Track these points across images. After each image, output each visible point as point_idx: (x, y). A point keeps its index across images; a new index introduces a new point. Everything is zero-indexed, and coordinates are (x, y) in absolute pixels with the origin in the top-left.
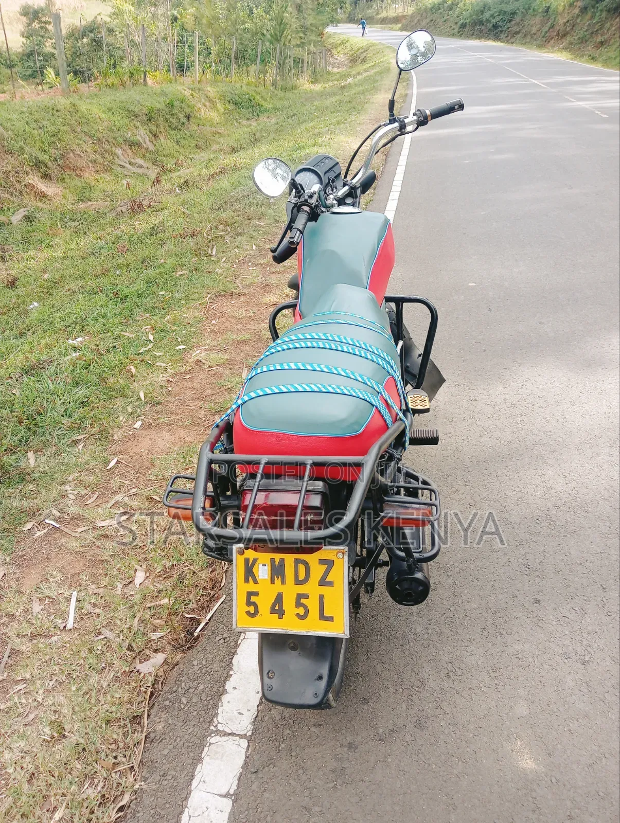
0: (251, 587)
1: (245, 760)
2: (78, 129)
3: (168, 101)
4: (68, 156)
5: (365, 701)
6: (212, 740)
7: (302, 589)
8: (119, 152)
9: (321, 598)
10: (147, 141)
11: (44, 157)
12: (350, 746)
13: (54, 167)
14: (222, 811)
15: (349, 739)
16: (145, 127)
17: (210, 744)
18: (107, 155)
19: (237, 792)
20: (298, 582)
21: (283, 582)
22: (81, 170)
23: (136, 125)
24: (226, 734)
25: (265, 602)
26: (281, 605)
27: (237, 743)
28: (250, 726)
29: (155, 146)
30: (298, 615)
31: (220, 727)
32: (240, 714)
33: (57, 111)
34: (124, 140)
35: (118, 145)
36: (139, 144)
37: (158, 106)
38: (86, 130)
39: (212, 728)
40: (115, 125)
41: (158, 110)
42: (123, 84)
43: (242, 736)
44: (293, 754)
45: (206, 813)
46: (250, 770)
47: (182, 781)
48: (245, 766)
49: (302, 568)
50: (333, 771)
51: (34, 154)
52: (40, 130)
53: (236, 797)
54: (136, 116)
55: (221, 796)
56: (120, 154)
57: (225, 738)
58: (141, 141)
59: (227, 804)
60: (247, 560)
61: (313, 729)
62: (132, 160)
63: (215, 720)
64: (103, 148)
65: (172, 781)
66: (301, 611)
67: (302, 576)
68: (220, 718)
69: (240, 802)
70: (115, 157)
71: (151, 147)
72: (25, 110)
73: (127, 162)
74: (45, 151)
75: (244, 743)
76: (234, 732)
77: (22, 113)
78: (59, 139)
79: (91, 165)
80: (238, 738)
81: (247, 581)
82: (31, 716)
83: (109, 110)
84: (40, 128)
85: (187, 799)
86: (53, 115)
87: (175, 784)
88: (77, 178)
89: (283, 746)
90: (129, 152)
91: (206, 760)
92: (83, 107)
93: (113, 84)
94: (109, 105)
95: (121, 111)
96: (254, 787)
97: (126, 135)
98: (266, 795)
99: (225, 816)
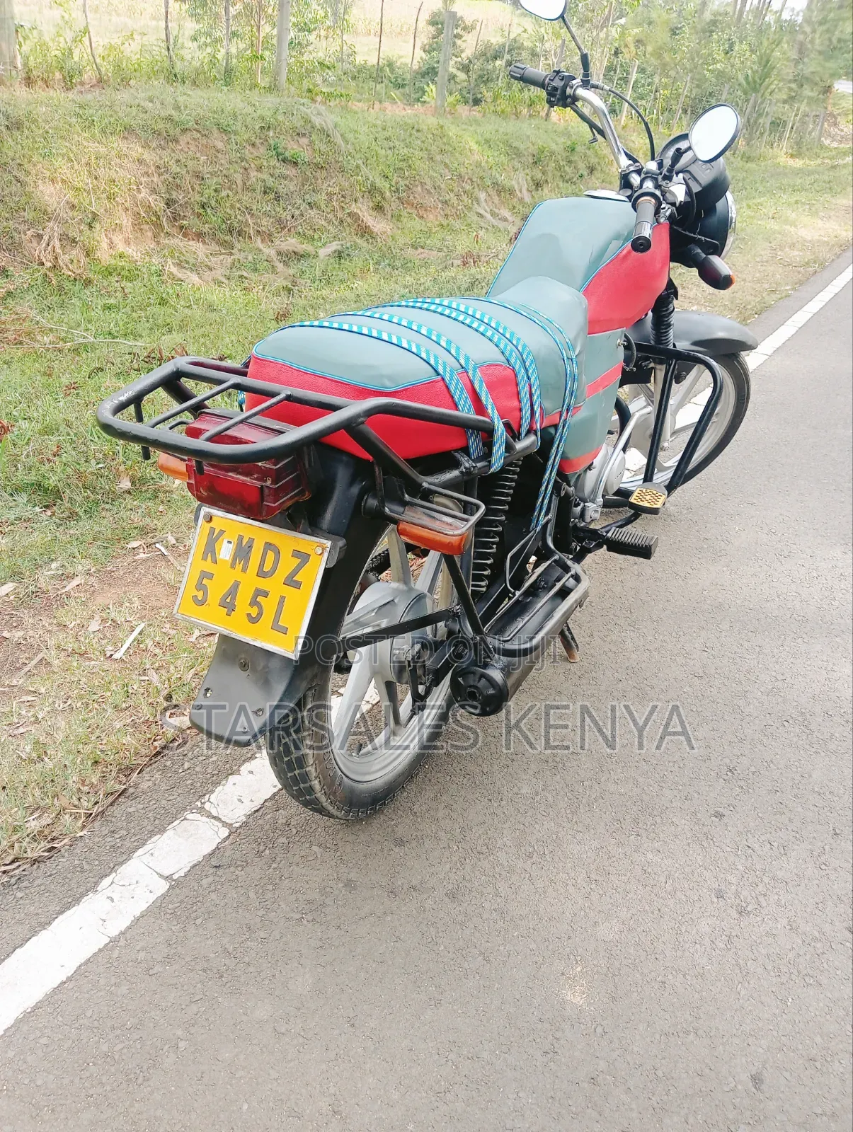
0: (208, 566)
1: (214, 851)
2: (438, 158)
3: (569, 143)
4: (415, 189)
5: (400, 842)
6: (190, 816)
7: (263, 584)
8: (482, 196)
9: (283, 598)
10: (524, 191)
11: (380, 183)
12: (350, 885)
13: (393, 199)
14: (151, 892)
15: (352, 876)
16: (527, 171)
17: (185, 819)
18: (464, 198)
19: (181, 879)
20: (261, 574)
21: (244, 570)
22: (426, 210)
23: (516, 167)
24: (210, 816)
25: (217, 590)
26: (234, 598)
27: (216, 829)
28: (243, 818)
29: (533, 197)
30: (249, 615)
31: (207, 806)
32: (240, 800)
33: (418, 131)
34: (494, 183)
35: (485, 188)
36: (511, 192)
37: (554, 147)
38: (447, 161)
39: (199, 804)
40: (487, 162)
41: (552, 153)
42: (517, 115)
43: (225, 824)
44: (274, 865)
45: (132, 887)
46: (214, 862)
47: (129, 845)
48: (212, 854)
49: (271, 556)
50: (309, 902)
51: (371, 178)
52: (389, 152)
53: (176, 884)
54: (519, 154)
55: (161, 876)
56: (483, 200)
57: (205, 819)
58: (516, 187)
59: (163, 887)
60: (212, 530)
61: (315, 848)
62: (497, 211)
63: (207, 796)
64: (462, 188)
65: (118, 840)
66: (254, 612)
67: (267, 568)
68: (213, 797)
69: (177, 891)
70: (474, 203)
71: (527, 198)
72: (379, 122)
73: (488, 210)
74: (387, 177)
75: (224, 832)
76: (220, 816)
77: (375, 126)
78: (410, 166)
79: (440, 206)
80: (220, 825)
81: (205, 558)
82: (21, 730)
83: (487, 141)
84: (390, 148)
85: (122, 863)
86: (411, 135)
87: (118, 845)
88: (417, 218)
89: (267, 852)
90: (496, 199)
91: (170, 833)
92: (452, 131)
93: (503, 112)
94: (488, 136)
95: (501, 145)
96: (205, 882)
97: (497, 175)
98: (213, 896)
99: (152, 898)
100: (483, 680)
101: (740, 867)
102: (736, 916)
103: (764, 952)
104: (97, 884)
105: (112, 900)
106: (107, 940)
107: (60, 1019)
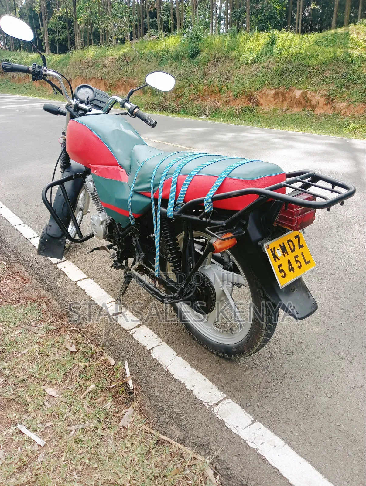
0: (278, 263)
1: (240, 405)
6: (215, 411)
7: (295, 254)
9: (302, 253)
14: (260, 428)
17: (217, 413)
19: (254, 417)
20: (293, 251)
21: (288, 254)
24: (217, 404)
25: (285, 267)
26: (291, 266)
27: (226, 403)
28: (221, 393)
30: (299, 267)
31: (210, 404)
32: (210, 393)
39: (207, 407)
43: (224, 399)
45: (256, 435)
46: (247, 406)
47: (228, 435)
49: (290, 243)
53: (257, 418)
55: (251, 424)
59: (257, 424)
60: (271, 250)
61: (245, 373)
63: (204, 403)
65: (224, 440)
66: (299, 264)
67: (292, 248)
68: (205, 401)
69: (261, 419)
75: (229, 400)
76: (219, 400)
80: (224, 401)
81: (276, 261)
85: (241, 439)
87: (227, 440)
91: (225, 419)
96: (257, 410)
99: (263, 428)
104: (251, 448)
105: (263, 443)
106: (287, 446)
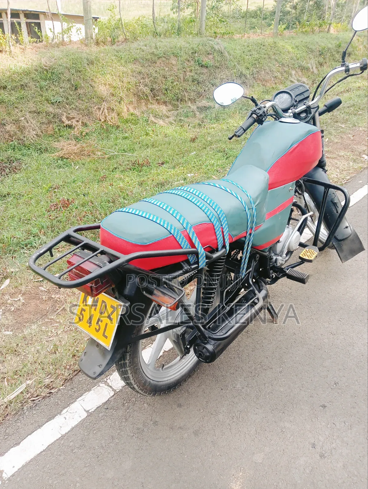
1: (106, 402)
2: (273, 57)
3: (338, 43)
4: (261, 73)
5: (180, 406)
6: (101, 385)
8: (293, 72)
9: (106, 325)
10: (314, 68)
11: (245, 72)
12: (155, 423)
13: (250, 78)
14: (80, 417)
15: (157, 419)
16: (316, 59)
17: (99, 386)
18: (285, 74)
19: (92, 413)
21: (95, 310)
22: (266, 82)
23: (310, 58)
24: (108, 385)
25: (86, 316)
26: (91, 321)
27: (109, 391)
28: (121, 387)
29: (318, 70)
30: (96, 328)
31: (108, 381)
33: (264, 46)
34: (299, 66)
35: (294, 69)
36: (308, 69)
37: (330, 46)
38: (277, 58)
39: (105, 379)
40: (296, 56)
41: (329, 49)
42: (313, 32)
43: (113, 390)
44: (128, 411)
45: (74, 414)
46: (106, 406)
47: (77, 395)
48: (106, 403)
50: (138, 429)
51: (241, 70)
52: (250, 56)
53: (90, 414)
54: (312, 51)
55: (85, 410)
56: (293, 74)
57: (106, 387)
58: (310, 67)
59: (85, 415)
61: (145, 405)
62: (300, 79)
63: (109, 377)
64: (284, 70)
65: (73, 393)
68: (111, 377)
69: (90, 417)
70: (290, 76)
71: (316, 71)
72: (246, 44)
73: (296, 79)
74: (248, 69)
75: (112, 393)
76: (112, 386)
77: (244, 46)
78: (259, 62)
79: (273, 79)
80: (111, 390)
81: (83, 302)
82: (51, 339)
83: (297, 47)
84: (250, 55)
85: (72, 403)
86: (260, 48)
87: (73, 395)
88: (262, 86)
89: (127, 404)
90: (300, 73)
91: (92, 392)
92: (281, 43)
93: (306, 31)
94: (297, 44)
95: (304, 48)
96: (100, 415)
97: (301, 62)
98: (102, 421)
99: (80, 419)
100: (205, 349)
101: (327, 433)
102: (319, 458)
103: (328, 478)
104: (61, 411)
105: (66, 419)
106: (60, 436)
107: (38, 467)
